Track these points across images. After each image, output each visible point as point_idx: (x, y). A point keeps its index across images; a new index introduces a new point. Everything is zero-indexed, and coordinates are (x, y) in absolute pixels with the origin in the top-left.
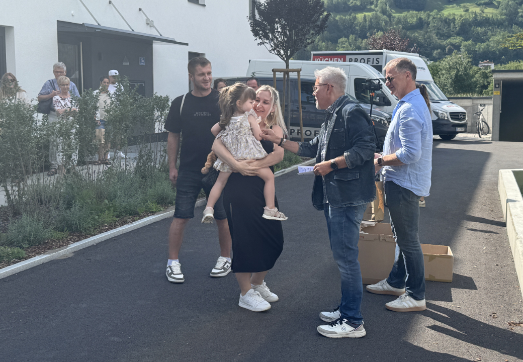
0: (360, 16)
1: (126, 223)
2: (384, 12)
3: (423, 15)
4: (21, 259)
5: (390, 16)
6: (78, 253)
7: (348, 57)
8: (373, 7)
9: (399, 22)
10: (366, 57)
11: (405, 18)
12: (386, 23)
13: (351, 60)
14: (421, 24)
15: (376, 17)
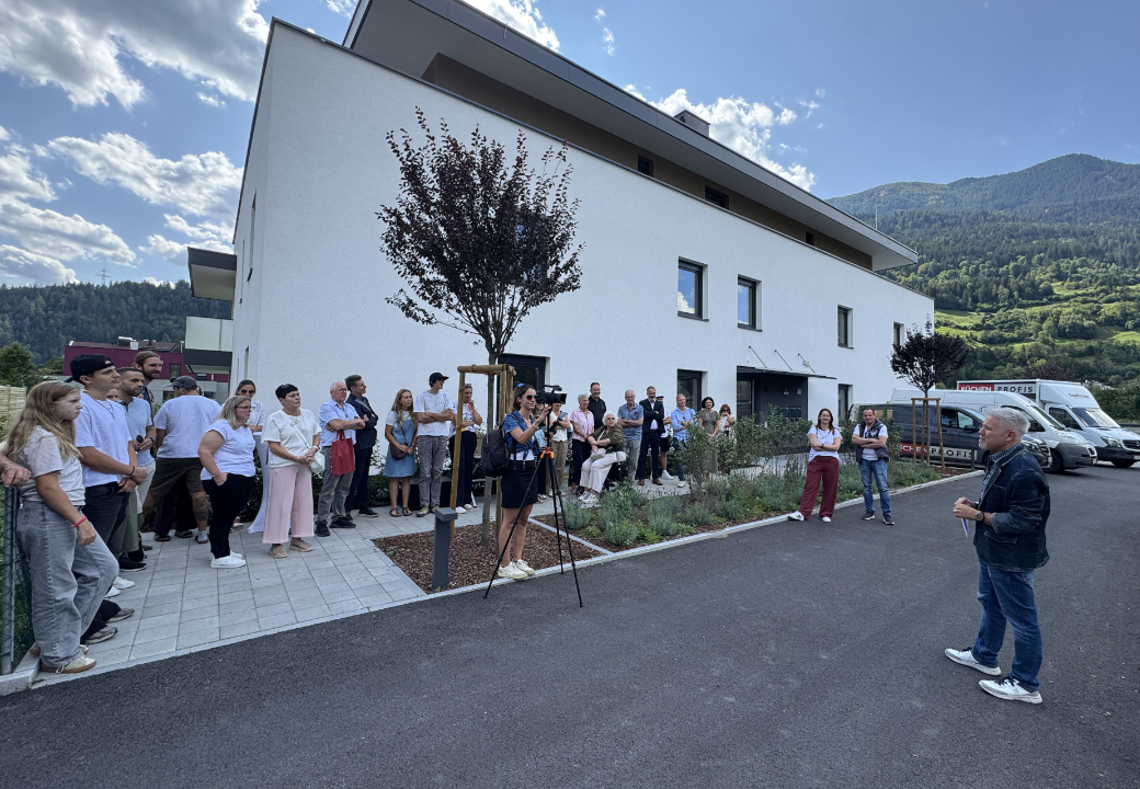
0: (1018, 347)
1: (769, 516)
2: (1045, 342)
3: (1093, 343)
4: (691, 534)
5: (1053, 345)
6: (731, 535)
7: (996, 386)
8: (1032, 337)
9: (1064, 350)
10: (1017, 386)
11: (1072, 347)
12: (1049, 352)
13: (999, 389)
14: (1091, 351)
15: (1037, 347)
